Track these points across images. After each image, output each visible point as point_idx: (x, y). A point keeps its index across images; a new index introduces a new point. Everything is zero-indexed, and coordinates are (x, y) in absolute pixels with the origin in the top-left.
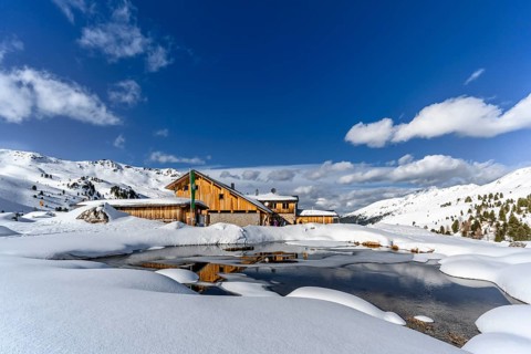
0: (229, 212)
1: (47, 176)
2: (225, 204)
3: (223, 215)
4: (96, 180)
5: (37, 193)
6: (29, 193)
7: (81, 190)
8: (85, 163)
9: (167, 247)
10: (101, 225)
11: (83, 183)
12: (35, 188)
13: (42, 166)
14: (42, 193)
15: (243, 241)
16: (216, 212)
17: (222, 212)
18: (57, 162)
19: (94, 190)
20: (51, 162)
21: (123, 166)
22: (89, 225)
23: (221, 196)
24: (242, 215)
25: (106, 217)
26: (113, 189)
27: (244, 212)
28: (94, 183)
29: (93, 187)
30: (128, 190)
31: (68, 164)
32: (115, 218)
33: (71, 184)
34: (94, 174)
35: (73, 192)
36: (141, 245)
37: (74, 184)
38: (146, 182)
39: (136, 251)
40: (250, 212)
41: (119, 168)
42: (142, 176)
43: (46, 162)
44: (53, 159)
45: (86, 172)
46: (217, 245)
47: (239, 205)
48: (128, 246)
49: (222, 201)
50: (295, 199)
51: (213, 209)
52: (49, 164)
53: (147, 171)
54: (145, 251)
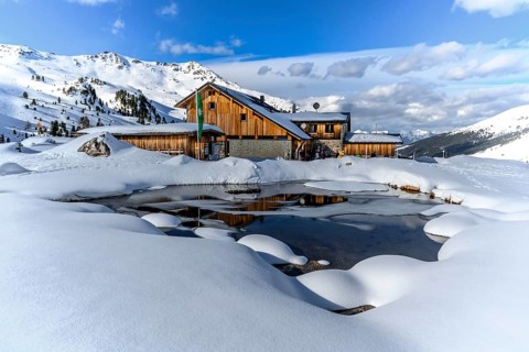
0: (252, 137)
1: (38, 78)
2: (247, 128)
3: (245, 141)
4: (97, 81)
5: (28, 102)
6: (19, 103)
7: (79, 97)
8: (82, 58)
9: (169, 186)
10: (102, 158)
11: (81, 87)
12: (25, 95)
13: (32, 63)
14: (34, 102)
15: (255, 180)
16: (236, 137)
17: (245, 137)
18: (49, 58)
19: (95, 97)
20: (42, 57)
21: (130, 60)
22: (90, 159)
23: (244, 117)
24: (269, 142)
25: (107, 149)
26: (119, 94)
27: (271, 138)
28: (94, 86)
29: (93, 92)
30: (137, 96)
31: (63, 61)
32: (117, 150)
33: (67, 88)
34: (94, 73)
35: (70, 99)
36: (142, 184)
37: (71, 89)
38: (160, 83)
39: (136, 192)
40: (280, 138)
41: (126, 63)
42: (155, 75)
43: (36, 59)
44: (44, 54)
45: (84, 71)
46: (225, 184)
47: (265, 129)
48: (128, 185)
49: (244, 123)
50: (343, 118)
51: (233, 133)
52: (40, 61)
53: (161, 67)
54: (145, 191)
